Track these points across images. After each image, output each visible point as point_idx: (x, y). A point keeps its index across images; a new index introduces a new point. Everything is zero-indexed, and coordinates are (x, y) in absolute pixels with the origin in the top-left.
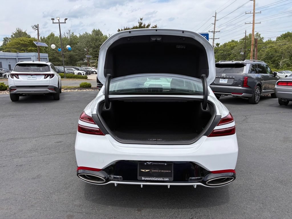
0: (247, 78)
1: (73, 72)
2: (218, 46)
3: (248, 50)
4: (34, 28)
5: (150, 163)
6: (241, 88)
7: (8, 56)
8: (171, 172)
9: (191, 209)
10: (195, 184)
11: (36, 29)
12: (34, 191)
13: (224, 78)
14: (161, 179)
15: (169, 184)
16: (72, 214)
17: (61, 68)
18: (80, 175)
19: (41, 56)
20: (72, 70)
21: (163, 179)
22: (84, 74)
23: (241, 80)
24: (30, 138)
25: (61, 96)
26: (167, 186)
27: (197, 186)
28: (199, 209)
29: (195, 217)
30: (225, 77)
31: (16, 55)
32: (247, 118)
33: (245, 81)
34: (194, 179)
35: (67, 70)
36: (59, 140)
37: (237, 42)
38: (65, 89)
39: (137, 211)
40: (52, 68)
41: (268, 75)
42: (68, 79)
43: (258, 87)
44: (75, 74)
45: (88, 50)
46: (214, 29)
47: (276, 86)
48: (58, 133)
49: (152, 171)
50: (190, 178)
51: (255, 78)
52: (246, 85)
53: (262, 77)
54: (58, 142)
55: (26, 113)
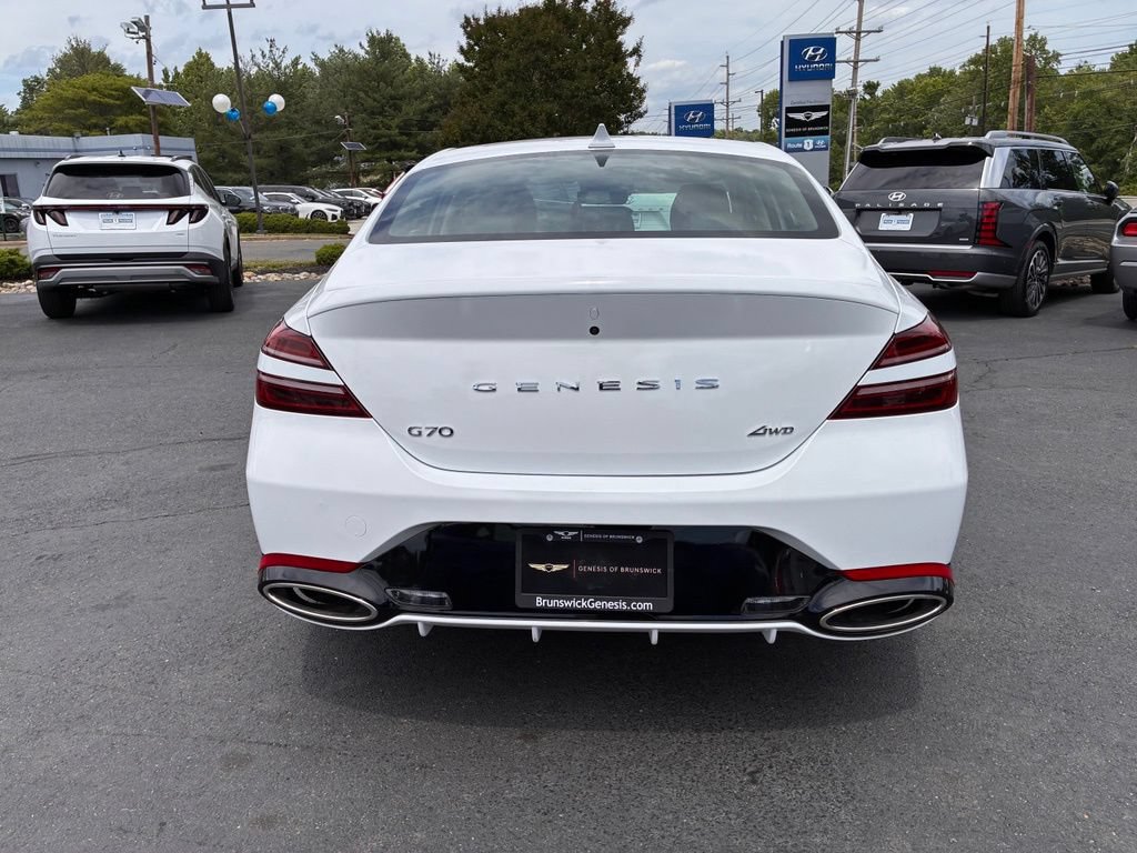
0: (997, 208)
1: (293, 209)
2: (872, 94)
3: (998, 108)
4: (134, 33)
5: (570, 533)
6: (967, 249)
7: (40, 150)
8: (665, 571)
9: (753, 731)
10: (772, 628)
11: (141, 34)
12: (97, 658)
13: (899, 211)
14: (621, 605)
15: (655, 627)
16: (242, 749)
17: (246, 193)
18: (273, 591)
19: (165, 149)
20: (288, 200)
21: (628, 605)
22: (334, 217)
23: (970, 219)
24: (103, 453)
25: (238, 297)
26: (646, 634)
27: (781, 633)
28: (788, 733)
29: (771, 767)
30: (901, 205)
31: (72, 148)
32: (995, 372)
33: (985, 221)
34: (765, 604)
35: (270, 200)
36: (219, 458)
37: (952, 72)
38: (258, 273)
39: (520, 738)
40: (196, 180)
41: (1083, 195)
42: (273, 236)
43: (1041, 244)
44: (301, 216)
45: (352, 119)
46: (856, 22)
47: (1115, 238)
48: (216, 435)
49: (581, 569)
50: (749, 600)
51: (1029, 208)
52: (990, 235)
53: (1058, 205)
54: (213, 469)
55: (98, 359)
